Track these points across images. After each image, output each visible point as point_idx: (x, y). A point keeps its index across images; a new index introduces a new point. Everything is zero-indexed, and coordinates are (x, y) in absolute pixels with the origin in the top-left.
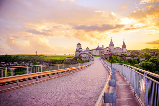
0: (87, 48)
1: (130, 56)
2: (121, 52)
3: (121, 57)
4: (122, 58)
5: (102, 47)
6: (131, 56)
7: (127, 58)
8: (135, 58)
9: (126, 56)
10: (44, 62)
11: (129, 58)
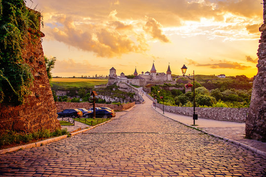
0: (122, 73)
1: (174, 86)
2: (165, 79)
3: (164, 87)
4: (165, 89)
5: (141, 74)
6: (176, 86)
7: (171, 88)
8: (180, 88)
9: (169, 86)
10: (59, 90)
11: (174, 88)
